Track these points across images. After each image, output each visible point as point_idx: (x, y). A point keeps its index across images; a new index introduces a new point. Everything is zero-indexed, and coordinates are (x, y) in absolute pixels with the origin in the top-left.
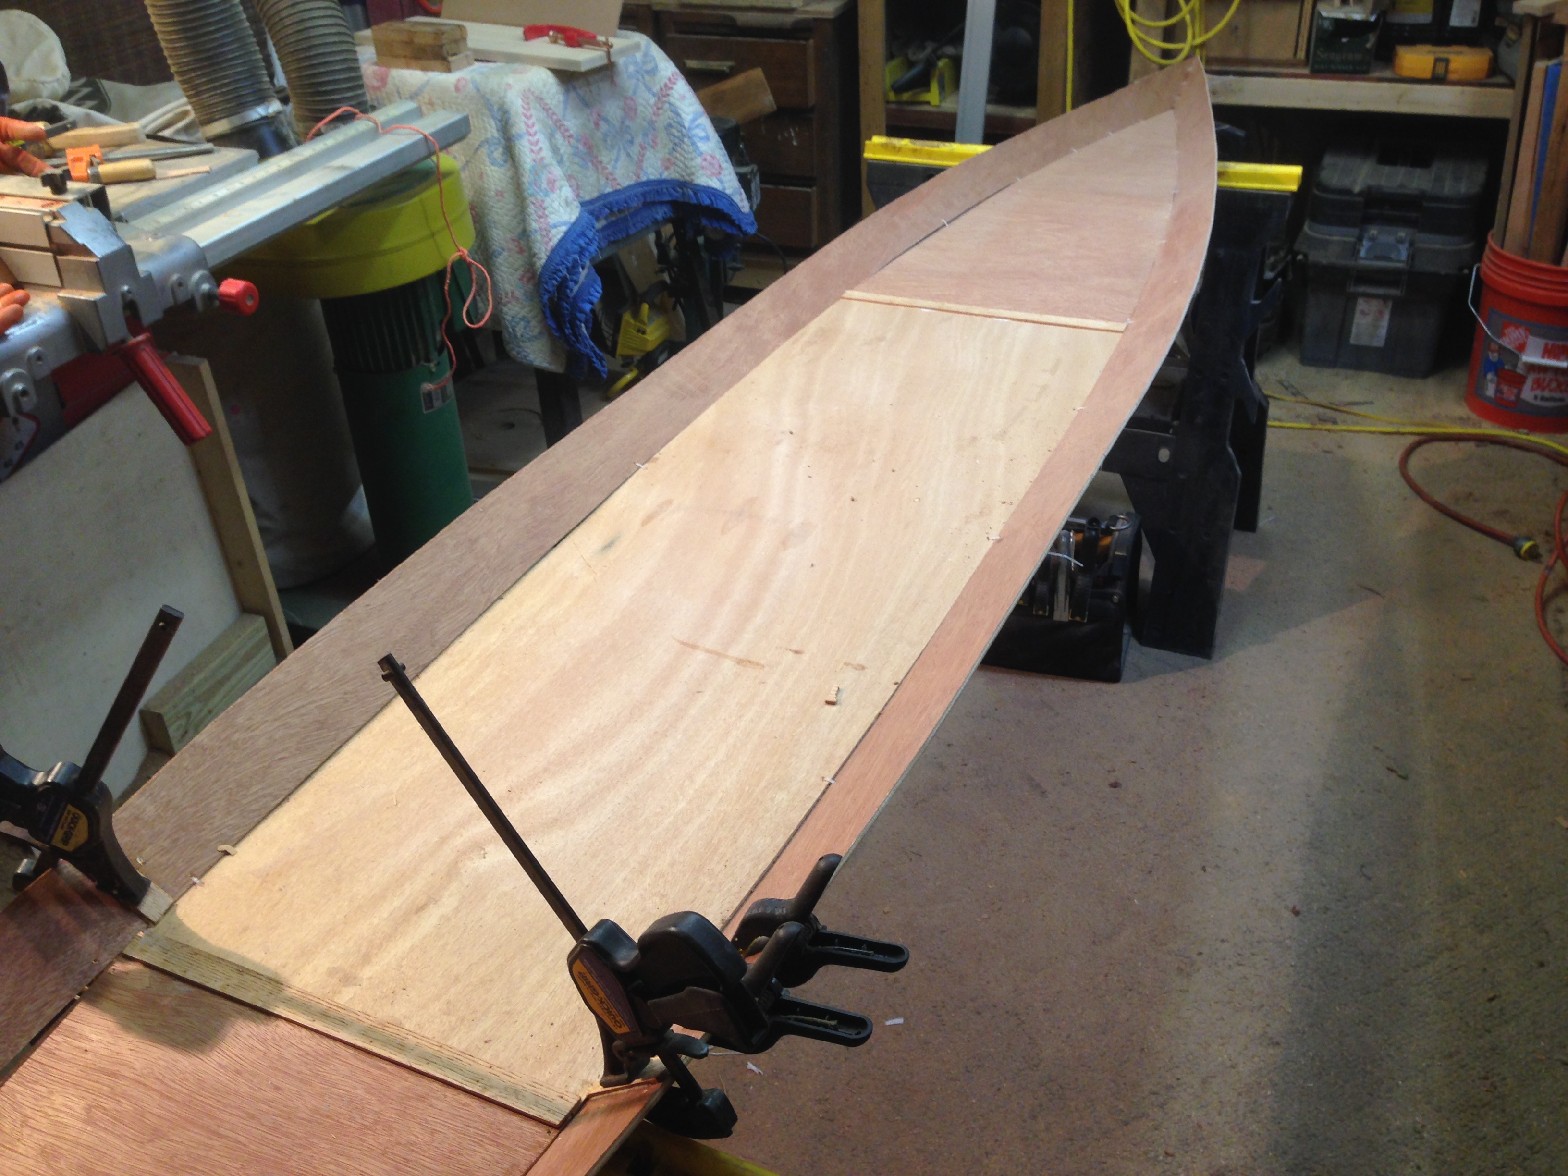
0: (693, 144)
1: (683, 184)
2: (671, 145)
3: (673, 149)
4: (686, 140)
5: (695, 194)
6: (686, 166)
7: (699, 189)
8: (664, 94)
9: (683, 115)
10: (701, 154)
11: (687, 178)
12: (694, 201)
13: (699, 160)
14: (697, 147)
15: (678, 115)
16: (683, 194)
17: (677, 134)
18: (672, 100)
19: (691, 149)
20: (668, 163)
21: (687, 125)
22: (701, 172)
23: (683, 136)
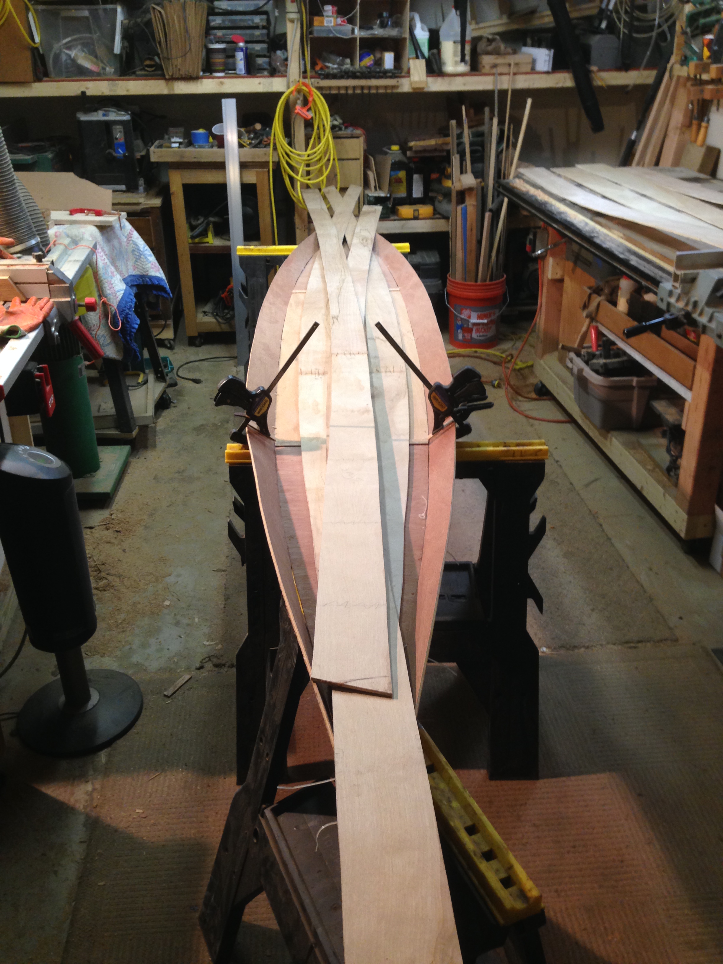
0: (146, 258)
1: (142, 277)
2: (135, 259)
3: (136, 261)
4: (142, 256)
5: (150, 280)
6: (143, 268)
7: (151, 278)
8: (129, 236)
9: (140, 246)
10: (150, 262)
11: (144, 273)
12: (150, 283)
13: (150, 265)
14: (148, 259)
15: (137, 245)
16: (143, 281)
17: (137, 254)
18: (133, 239)
19: (145, 260)
20: (135, 268)
21: (142, 249)
22: (151, 270)
23: (141, 255)
